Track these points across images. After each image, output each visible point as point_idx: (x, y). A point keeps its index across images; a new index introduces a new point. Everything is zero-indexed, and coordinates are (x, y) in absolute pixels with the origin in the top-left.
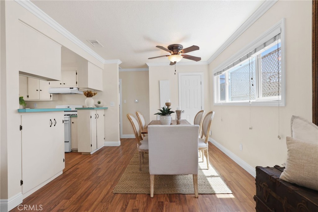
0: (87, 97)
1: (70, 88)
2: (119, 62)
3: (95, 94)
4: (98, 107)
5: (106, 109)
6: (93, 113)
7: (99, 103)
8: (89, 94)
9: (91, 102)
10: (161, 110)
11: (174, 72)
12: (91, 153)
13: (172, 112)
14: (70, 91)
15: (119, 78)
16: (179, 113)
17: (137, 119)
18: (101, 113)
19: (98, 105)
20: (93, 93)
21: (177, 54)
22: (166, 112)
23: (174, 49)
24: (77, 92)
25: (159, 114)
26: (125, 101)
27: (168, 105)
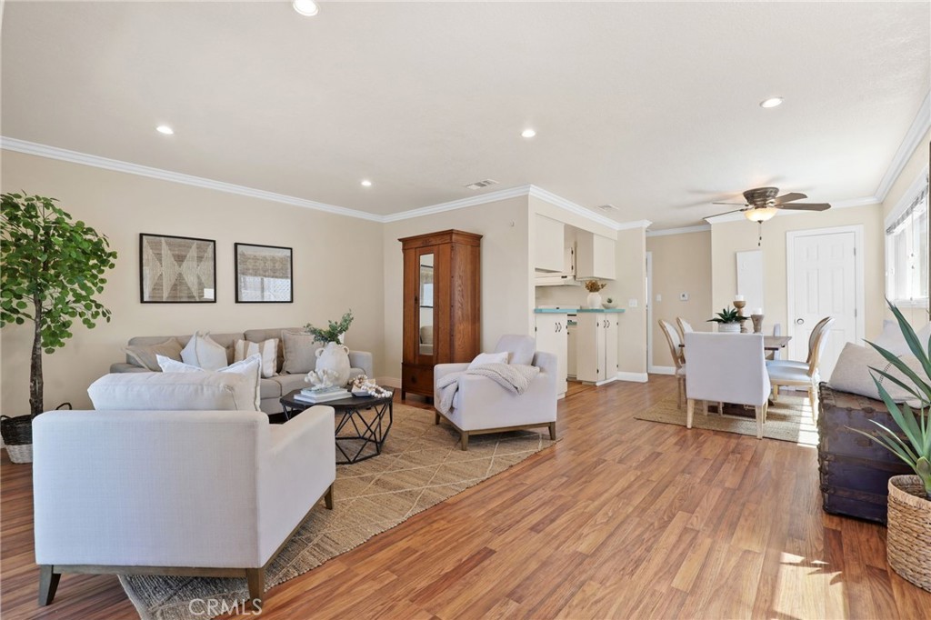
0: (591, 291)
1: (563, 277)
2: (647, 224)
3: (603, 286)
4: (607, 308)
5: (620, 312)
6: (600, 318)
7: (610, 301)
8: (593, 287)
9: (597, 299)
10: (720, 315)
11: (758, 241)
12: (598, 384)
13: (745, 318)
14: (562, 282)
15: (647, 251)
16: (757, 320)
17: (679, 329)
18: (613, 318)
19: (608, 306)
20: (599, 284)
21: (764, 206)
22: (731, 317)
23: (756, 197)
24: (572, 283)
25: (719, 321)
26: (659, 298)
27: (739, 305)
